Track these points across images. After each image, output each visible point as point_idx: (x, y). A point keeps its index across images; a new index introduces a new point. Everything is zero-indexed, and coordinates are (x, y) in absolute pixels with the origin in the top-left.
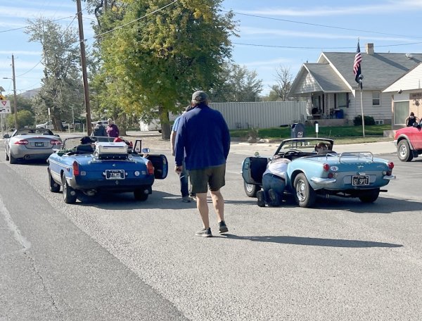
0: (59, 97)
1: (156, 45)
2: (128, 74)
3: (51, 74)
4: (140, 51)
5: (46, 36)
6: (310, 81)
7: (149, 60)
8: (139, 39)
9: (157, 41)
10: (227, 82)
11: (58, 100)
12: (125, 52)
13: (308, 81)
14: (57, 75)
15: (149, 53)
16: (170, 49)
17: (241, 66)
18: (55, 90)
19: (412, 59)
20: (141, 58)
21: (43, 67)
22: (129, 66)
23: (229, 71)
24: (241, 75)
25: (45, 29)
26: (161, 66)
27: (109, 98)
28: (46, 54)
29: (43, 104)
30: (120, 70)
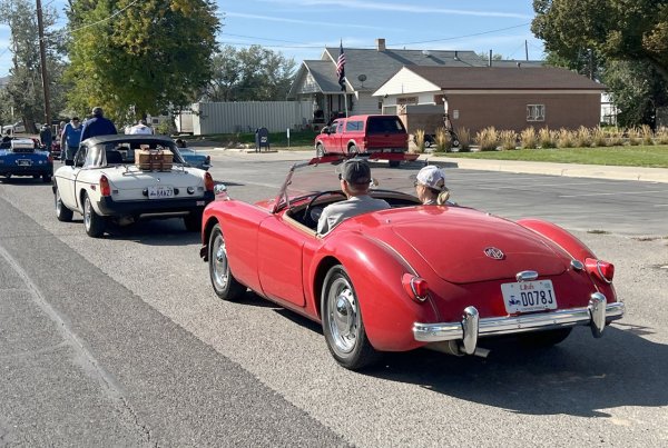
0: (31, 92)
1: (127, 40)
2: (97, 72)
3: (21, 64)
4: (110, 46)
5: (15, 17)
6: (310, 80)
7: (122, 56)
8: (110, 33)
9: (129, 36)
10: (257, 72)
11: (30, 96)
12: (95, 46)
13: (308, 80)
14: (29, 64)
15: (121, 49)
16: (142, 45)
17: (276, 53)
18: (26, 83)
19: (429, 56)
20: (112, 54)
21: (12, 55)
22: (99, 62)
23: (260, 59)
24: (274, 65)
25: (14, 8)
26: (135, 62)
27: (78, 97)
28: (15, 39)
29: (12, 100)
30: (89, 67)
